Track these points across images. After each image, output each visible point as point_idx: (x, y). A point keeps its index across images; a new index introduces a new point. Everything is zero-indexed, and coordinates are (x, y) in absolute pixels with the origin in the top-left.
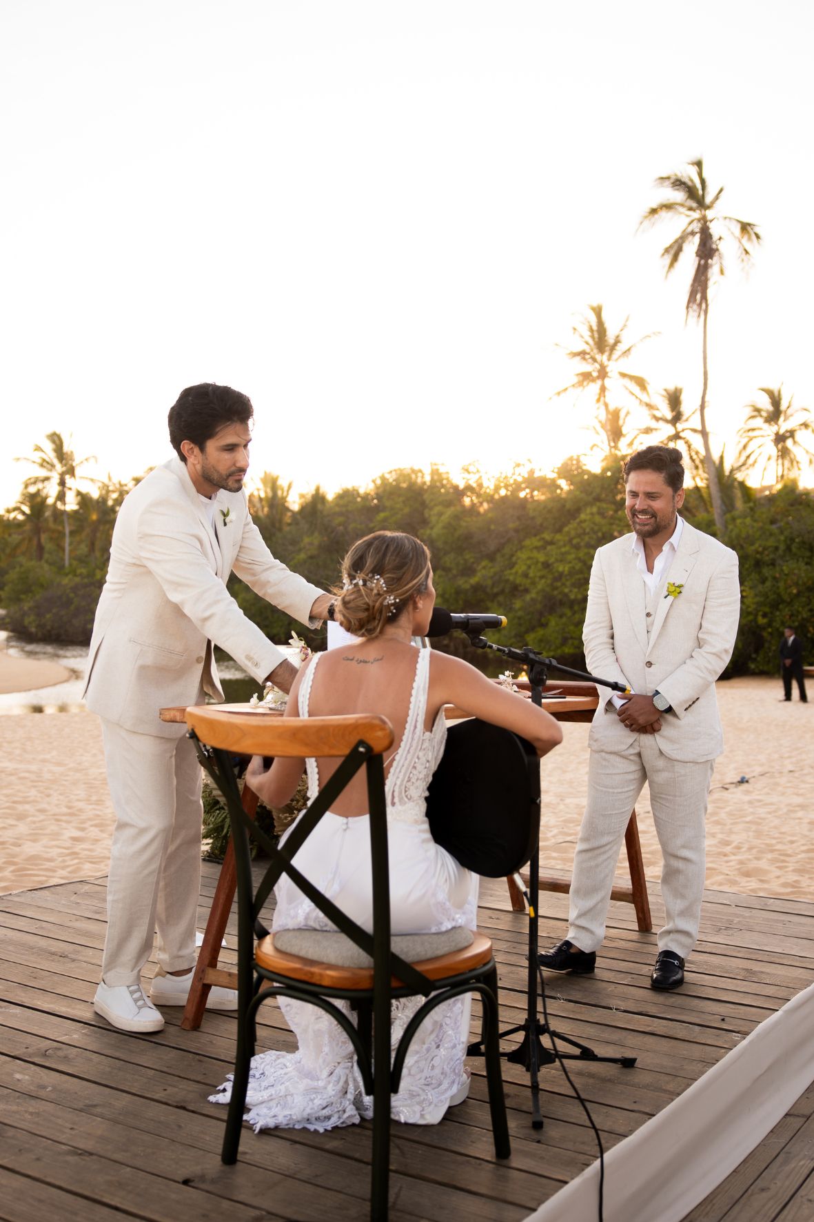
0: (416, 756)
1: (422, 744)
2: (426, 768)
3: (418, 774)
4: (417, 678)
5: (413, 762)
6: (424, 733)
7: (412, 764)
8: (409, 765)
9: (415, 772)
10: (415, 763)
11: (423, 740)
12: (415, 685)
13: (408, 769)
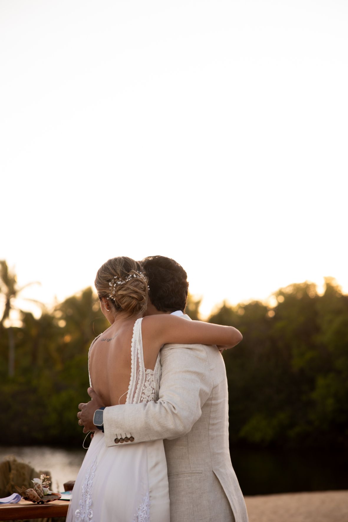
0: (143, 385)
1: (146, 377)
2: (153, 393)
3: (147, 398)
4: (134, 336)
5: (142, 389)
6: (146, 370)
7: (141, 391)
8: (139, 392)
9: (144, 396)
10: (143, 390)
11: (146, 374)
12: (133, 340)
13: (139, 394)
